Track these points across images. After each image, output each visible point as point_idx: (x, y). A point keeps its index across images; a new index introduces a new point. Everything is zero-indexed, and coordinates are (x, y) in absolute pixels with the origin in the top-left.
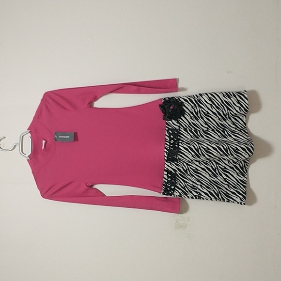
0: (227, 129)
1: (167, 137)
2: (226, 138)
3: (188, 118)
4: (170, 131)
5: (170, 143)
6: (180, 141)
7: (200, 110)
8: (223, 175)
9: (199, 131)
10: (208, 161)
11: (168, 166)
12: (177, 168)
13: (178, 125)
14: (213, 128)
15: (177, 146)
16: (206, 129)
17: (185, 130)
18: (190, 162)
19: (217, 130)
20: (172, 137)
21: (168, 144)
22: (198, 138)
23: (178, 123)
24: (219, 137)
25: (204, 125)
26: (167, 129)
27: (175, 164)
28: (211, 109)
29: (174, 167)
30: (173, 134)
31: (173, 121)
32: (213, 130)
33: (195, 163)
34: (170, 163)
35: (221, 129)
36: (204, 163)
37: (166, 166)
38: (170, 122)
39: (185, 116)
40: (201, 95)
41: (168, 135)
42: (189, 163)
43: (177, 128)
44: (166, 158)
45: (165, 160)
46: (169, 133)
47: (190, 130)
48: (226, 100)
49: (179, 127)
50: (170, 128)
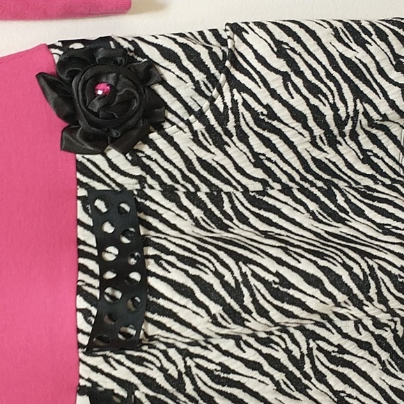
0: (342, 184)
1: (83, 234)
2: (343, 221)
3: (183, 139)
4: (100, 204)
5: (99, 260)
6: (151, 251)
7: (234, 102)
8: (332, 379)
9: (229, 194)
10: (274, 329)
11: (95, 369)
12: (139, 375)
13: (137, 171)
14: (285, 179)
15: (135, 276)
16: (259, 187)
17: (169, 193)
18: (195, 343)
19: (302, 190)
20: (108, 228)
21: (93, 266)
22: (225, 228)
23: (136, 162)
24: (315, 218)
25: (250, 170)
26: (82, 192)
27: (129, 357)
28: (285, 96)
29: (122, 373)
30: (114, 214)
31: (113, 154)
32: (286, 190)
33: (217, 347)
34: (106, 358)
35: (320, 184)
36: (258, 340)
37: (84, 371)
38: (98, 159)
39: (169, 129)
40: (237, 29)
41: (89, 222)
42: (192, 349)
43: (131, 185)
44: (84, 340)
45: (80, 346)
46: (94, 214)
47: (188, 195)
48: (349, 54)
49: (141, 180)
50: (99, 186)
